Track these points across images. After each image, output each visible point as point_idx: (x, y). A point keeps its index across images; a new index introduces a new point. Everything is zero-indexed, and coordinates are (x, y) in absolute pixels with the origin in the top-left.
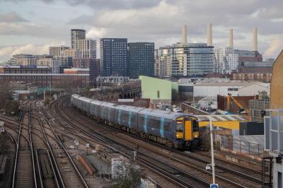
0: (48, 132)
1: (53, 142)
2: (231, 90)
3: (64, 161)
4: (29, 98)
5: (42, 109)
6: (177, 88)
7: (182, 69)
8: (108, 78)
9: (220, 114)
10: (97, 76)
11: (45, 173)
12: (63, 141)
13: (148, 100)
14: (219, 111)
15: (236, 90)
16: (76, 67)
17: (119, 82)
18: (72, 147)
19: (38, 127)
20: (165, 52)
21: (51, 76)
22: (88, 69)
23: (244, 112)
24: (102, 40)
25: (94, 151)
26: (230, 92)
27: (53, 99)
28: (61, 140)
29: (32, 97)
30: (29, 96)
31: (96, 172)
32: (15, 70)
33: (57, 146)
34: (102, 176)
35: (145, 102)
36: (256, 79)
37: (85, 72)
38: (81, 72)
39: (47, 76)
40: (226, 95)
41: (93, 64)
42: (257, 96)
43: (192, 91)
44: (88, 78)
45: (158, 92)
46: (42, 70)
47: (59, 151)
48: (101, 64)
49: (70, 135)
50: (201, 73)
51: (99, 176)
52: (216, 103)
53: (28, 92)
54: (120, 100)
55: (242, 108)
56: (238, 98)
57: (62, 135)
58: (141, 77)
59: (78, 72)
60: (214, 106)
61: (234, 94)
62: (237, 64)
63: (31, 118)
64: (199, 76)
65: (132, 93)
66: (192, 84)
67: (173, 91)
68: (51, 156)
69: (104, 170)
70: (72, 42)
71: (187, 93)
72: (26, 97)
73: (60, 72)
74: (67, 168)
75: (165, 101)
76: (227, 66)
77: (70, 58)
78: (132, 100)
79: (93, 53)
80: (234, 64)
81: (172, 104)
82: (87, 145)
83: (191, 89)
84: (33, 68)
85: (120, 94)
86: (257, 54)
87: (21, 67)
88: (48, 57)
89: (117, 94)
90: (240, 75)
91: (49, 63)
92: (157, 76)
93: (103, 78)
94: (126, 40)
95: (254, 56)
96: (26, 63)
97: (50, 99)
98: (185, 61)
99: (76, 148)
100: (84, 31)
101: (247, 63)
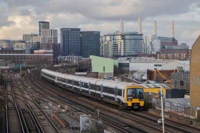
0: (27, 96)
1: (32, 104)
2: (156, 65)
3: (43, 117)
4: (8, 72)
5: (20, 80)
6: (117, 64)
7: (120, 51)
8: (66, 57)
9: (149, 83)
10: (58, 56)
11: (30, 126)
12: (39, 103)
13: (97, 73)
14: (150, 81)
15: (160, 65)
16: (42, 49)
17: (75, 60)
18: (47, 107)
19: (19, 93)
21: (25, 56)
22: (52, 51)
23: (167, 82)
24: (62, 29)
25: (63, 111)
26: (156, 67)
27: (27, 72)
28: (38, 102)
29: (11, 71)
30: (9, 70)
31: (67, 125)
33: (35, 107)
34: (73, 128)
35: (95, 74)
36: (173, 58)
37: (50, 53)
38: (47, 53)
39: (21, 56)
40: (153, 70)
41: (55, 47)
42: (176, 71)
43: (129, 67)
44: (52, 57)
45: (104, 67)
46: (18, 52)
47: (37, 110)
49: (43, 99)
51: (70, 128)
52: (146, 75)
53: (8, 67)
54: (76, 73)
55: (165, 78)
56: (162, 72)
57: (38, 99)
58: (91, 57)
59: (45, 53)
60: (145, 77)
61: (159, 68)
62: (160, 47)
63: (13, 86)
64: (133, 56)
65: (85, 69)
66: (128, 62)
67: (115, 67)
68: (33, 114)
69: (74, 124)
71: (125, 68)
72: (6, 72)
73: (31, 53)
74: (46, 122)
75: (109, 74)
76: (152, 49)
77: (38, 43)
78: (85, 73)
79: (56, 39)
80: (157, 47)
81: (114, 76)
82: (59, 106)
83: (128, 65)
84: (11, 50)
85: (76, 68)
86: (174, 40)
87: (2, 49)
88: (22, 42)
89: (74, 69)
90: (162, 55)
91: (23, 46)
92: (102, 56)
93: (63, 57)
94: (79, 29)
95: (172, 41)
96: (5, 46)
97: (25, 73)
98: (122, 45)
99: (50, 108)
100: (49, 23)
101: (166, 47)
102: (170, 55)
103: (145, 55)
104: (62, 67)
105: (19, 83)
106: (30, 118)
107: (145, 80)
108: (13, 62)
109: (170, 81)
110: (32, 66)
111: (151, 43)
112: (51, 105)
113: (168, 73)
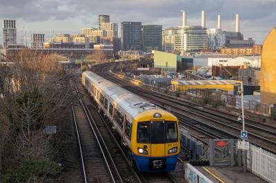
2: (222, 61)
4: (69, 67)
6: (180, 60)
7: (183, 45)
9: (215, 79)
10: (119, 50)
13: (160, 69)
14: (216, 77)
15: (226, 61)
16: (102, 43)
17: (136, 56)
20: (170, 32)
21: (85, 51)
22: (112, 45)
23: (233, 78)
24: (123, 23)
26: (221, 63)
30: (69, 65)
32: (58, 46)
35: (158, 70)
36: (239, 54)
37: (110, 48)
38: (107, 48)
39: (81, 51)
40: (219, 65)
41: (116, 42)
42: (243, 66)
44: (112, 52)
45: (167, 63)
46: (78, 46)
48: (122, 41)
50: (197, 49)
52: (211, 71)
53: (68, 62)
54: (138, 69)
55: (231, 75)
56: (228, 68)
58: (153, 52)
59: (105, 47)
60: (210, 73)
61: (225, 64)
62: (225, 41)
63: (75, 82)
64: (196, 51)
66: (192, 57)
67: (178, 62)
70: (100, 25)
71: (189, 64)
72: (67, 66)
73: (91, 48)
75: (172, 69)
76: (217, 44)
77: (98, 37)
78: (148, 69)
79: (116, 33)
80: (222, 41)
81: (177, 72)
83: (191, 61)
84: (71, 45)
85: (138, 64)
86: (239, 34)
87: (62, 43)
88: (82, 36)
89: (136, 65)
90: (227, 50)
91: (81, 40)
92: (163, 51)
93: (124, 52)
94: (140, 23)
95: (237, 36)
96: (65, 40)
97: (86, 68)
98: (185, 39)
100: (109, 16)
101: (232, 42)
102: (236, 50)
103: (209, 50)
104: (123, 62)
107: (210, 77)
108: (73, 57)
109: (236, 77)
110: (93, 61)
111: (215, 38)
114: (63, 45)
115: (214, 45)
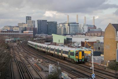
0: (21, 55)
1: (24, 59)
2: (86, 39)
3: (29, 65)
4: (11, 42)
5: (17, 46)
6: (66, 39)
7: (67, 32)
8: (40, 35)
9: (83, 48)
10: (36, 34)
12: (27, 58)
14: (83, 47)
15: (88, 39)
16: (28, 31)
17: (44, 36)
18: (31, 60)
19: (16, 53)
20: (61, 25)
21: (19, 34)
22: (33, 31)
23: (91, 48)
24: (38, 21)
25: (40, 62)
27: (20, 42)
31: (42, 70)
32: (5, 32)
33: (25, 60)
34: (45, 71)
35: (55, 44)
38: (30, 32)
39: (17, 34)
40: (84, 41)
41: (34, 30)
42: (96, 42)
44: (32, 35)
45: (59, 40)
46: (15, 32)
47: (26, 62)
48: (37, 29)
49: (29, 56)
50: (74, 33)
51: (43, 71)
52: (80, 44)
53: (10, 40)
54: (45, 43)
55: (90, 46)
56: (89, 42)
57: (27, 56)
58: (53, 35)
59: (29, 32)
61: (87, 41)
63: (13, 49)
64: (74, 34)
65: (49, 41)
66: (71, 37)
68: (24, 64)
69: (46, 69)
70: (26, 21)
73: (22, 33)
74: (31, 68)
75: (62, 43)
77: (26, 27)
78: (50, 43)
80: (86, 30)
81: (64, 45)
82: (38, 60)
83: (71, 39)
84: (12, 31)
85: (45, 40)
86: (94, 26)
88: (17, 27)
90: (89, 34)
91: (18, 29)
92: (58, 34)
93: (38, 35)
94: (46, 21)
95: (93, 27)
96: (9, 29)
97: (19, 42)
99: (33, 61)
100: (31, 17)
101: (91, 30)
103: (80, 34)
104: (38, 40)
105: (16, 48)
106: (23, 66)
107: (80, 47)
108: (13, 37)
109: (93, 47)
110: (23, 39)
111: (83, 28)
112: (33, 59)
113: (92, 43)
114: (8, 31)
115: (82, 31)
